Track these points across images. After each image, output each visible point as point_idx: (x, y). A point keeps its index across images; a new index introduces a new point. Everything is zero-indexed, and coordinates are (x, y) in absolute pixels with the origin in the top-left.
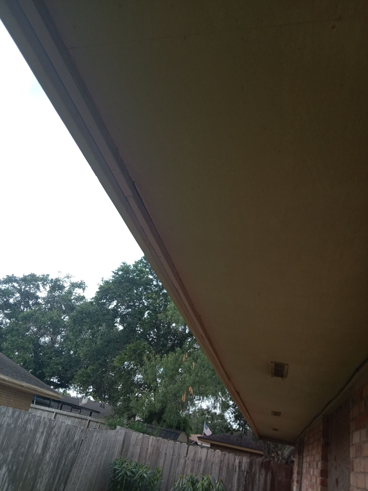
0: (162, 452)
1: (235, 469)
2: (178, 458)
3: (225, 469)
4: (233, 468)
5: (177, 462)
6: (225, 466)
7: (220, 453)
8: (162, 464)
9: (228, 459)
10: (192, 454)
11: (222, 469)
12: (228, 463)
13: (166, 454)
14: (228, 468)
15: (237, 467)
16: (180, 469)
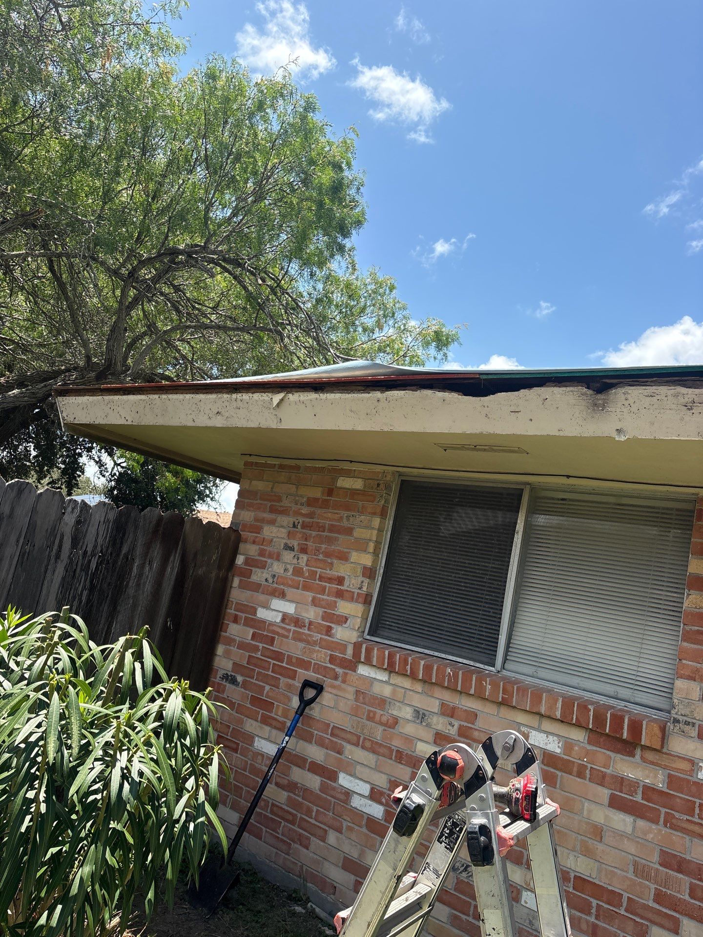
1: (56, 547)
4: (50, 547)
6: (13, 538)
9: (34, 510)
12: (32, 526)
14: (27, 541)
15: (65, 538)
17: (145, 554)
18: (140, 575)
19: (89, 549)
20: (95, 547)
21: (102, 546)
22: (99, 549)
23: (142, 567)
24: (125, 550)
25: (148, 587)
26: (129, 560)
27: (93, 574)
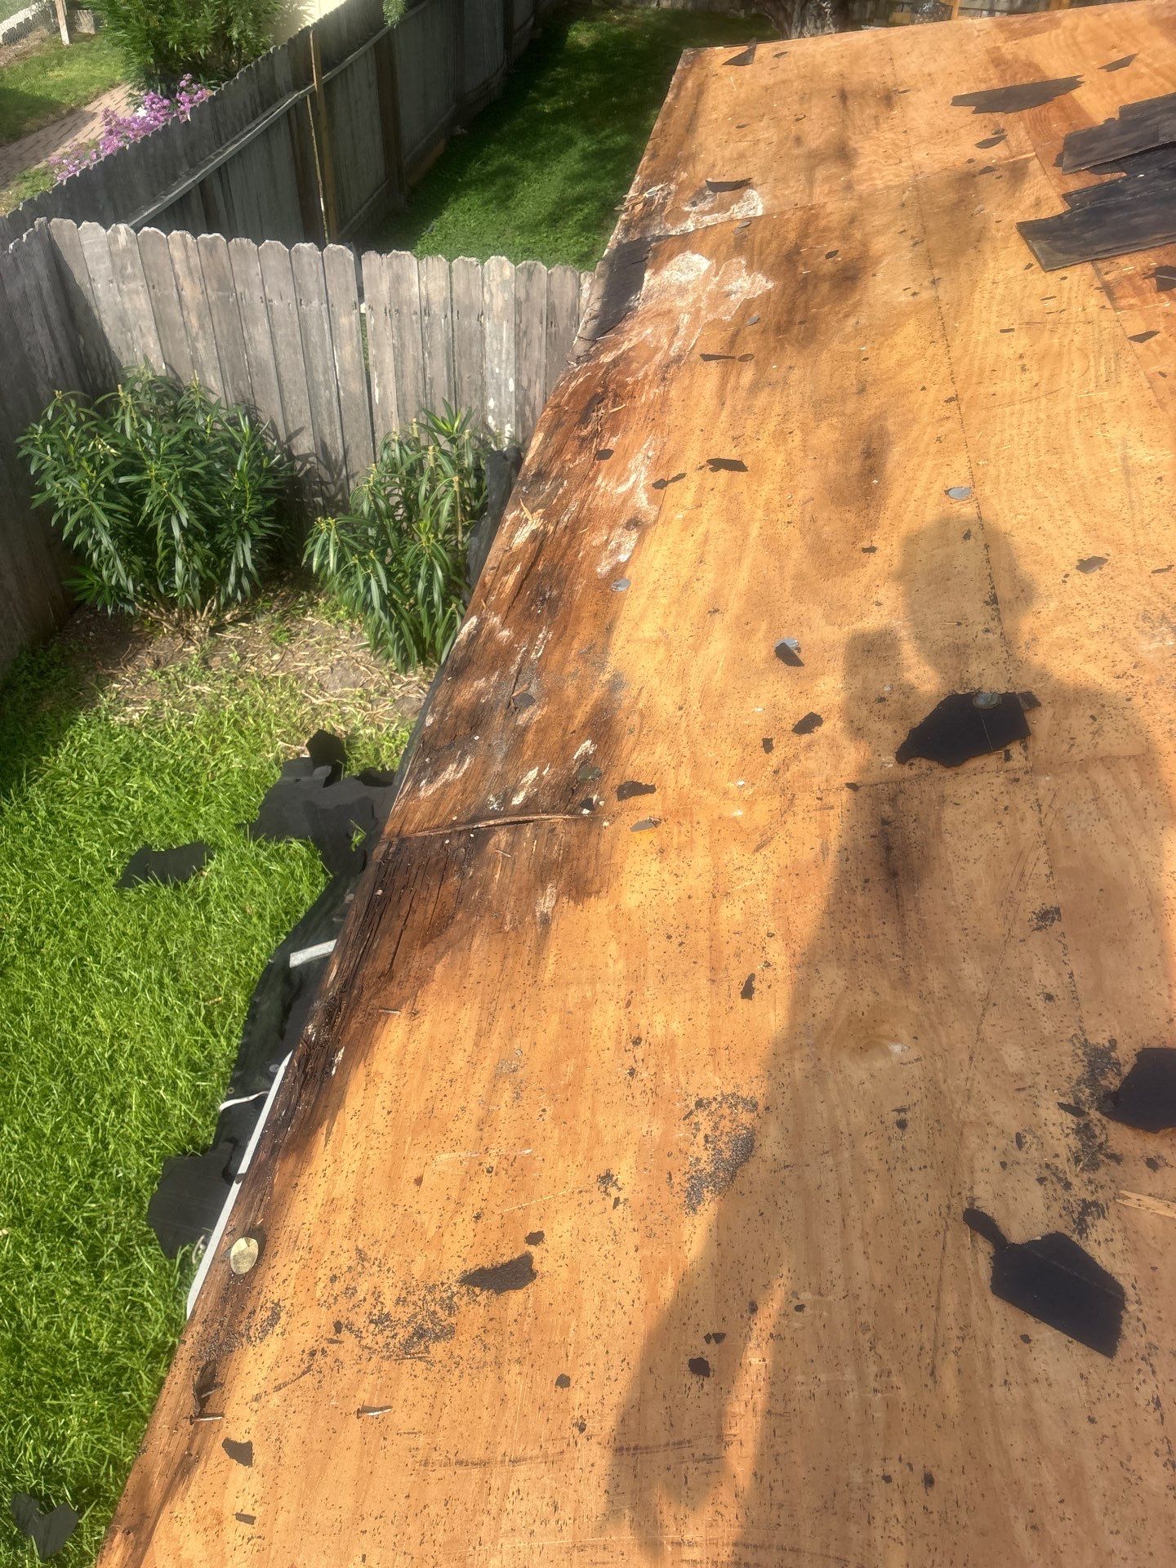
0: (248, 297)
2: (325, 314)
3: (538, 331)
5: (326, 327)
6: (536, 320)
7: (508, 269)
8: (267, 342)
9: (549, 291)
10: (384, 286)
11: (525, 333)
12: (552, 309)
13: (267, 302)
14: (550, 323)
16: (347, 353)
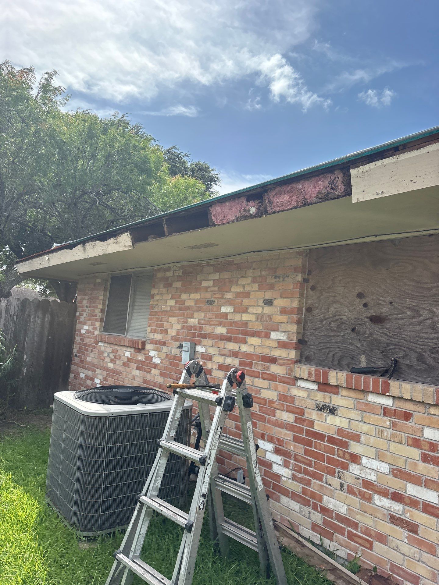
17: (35, 315)
18: (34, 321)
19: (13, 314)
20: (15, 313)
21: (17, 312)
22: (16, 313)
23: (35, 318)
24: (26, 313)
25: (39, 325)
26: (29, 316)
27: (16, 322)
